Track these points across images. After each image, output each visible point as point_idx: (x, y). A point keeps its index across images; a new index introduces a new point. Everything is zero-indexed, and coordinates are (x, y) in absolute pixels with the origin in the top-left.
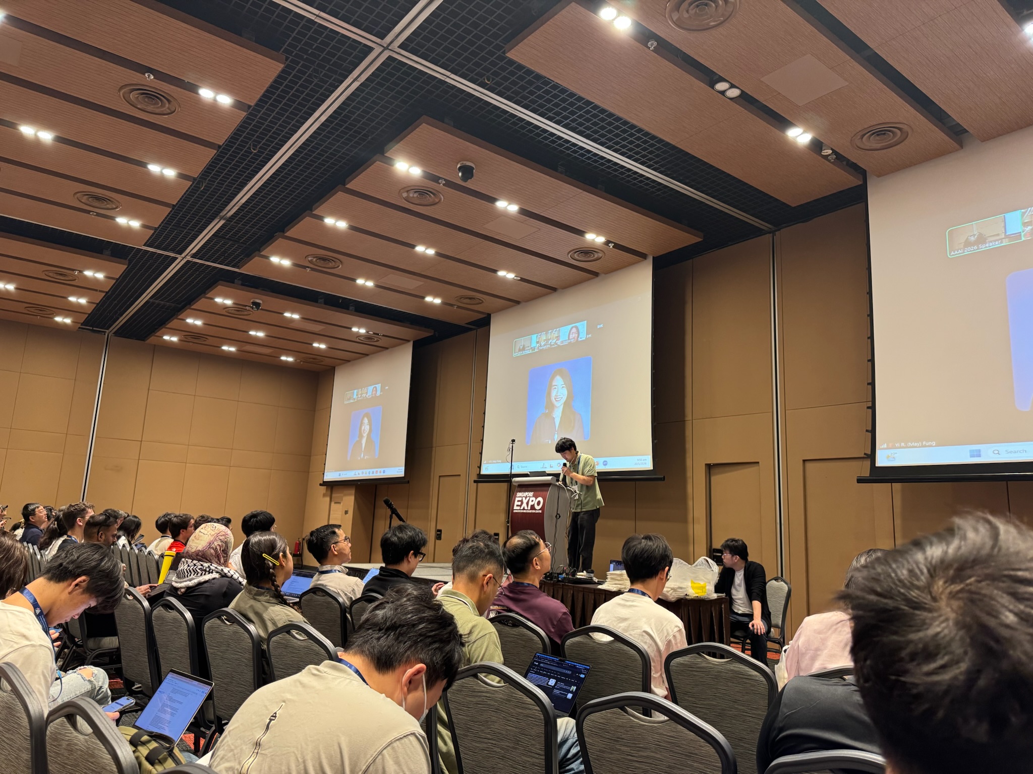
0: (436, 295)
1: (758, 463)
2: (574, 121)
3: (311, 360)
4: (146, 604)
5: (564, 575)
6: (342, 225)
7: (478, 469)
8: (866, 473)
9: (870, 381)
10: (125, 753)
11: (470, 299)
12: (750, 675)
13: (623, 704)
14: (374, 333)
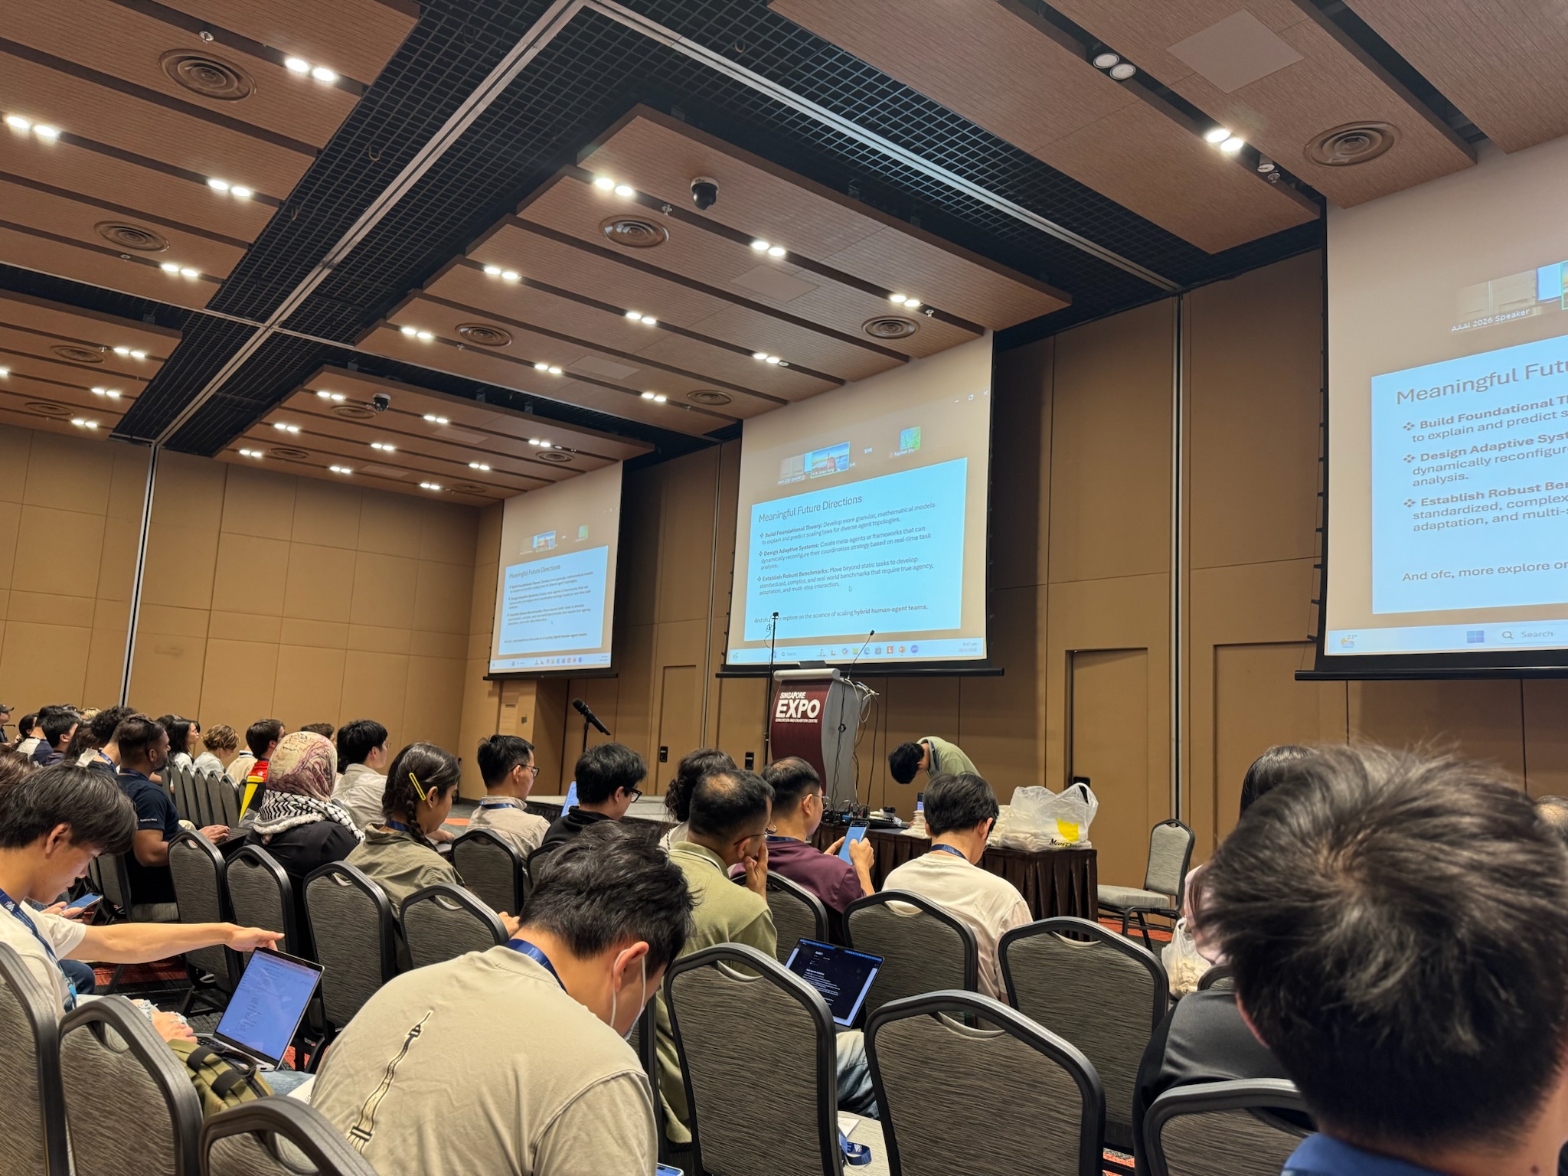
0: (659, 390)
1: (1146, 649)
2: (873, 113)
3: (468, 488)
4: (218, 855)
5: (851, 815)
6: (512, 277)
7: (723, 657)
8: (1310, 666)
9: (1320, 526)
10: (179, 1079)
11: (711, 395)
12: (1128, 966)
13: (934, 1008)
14: (564, 449)
